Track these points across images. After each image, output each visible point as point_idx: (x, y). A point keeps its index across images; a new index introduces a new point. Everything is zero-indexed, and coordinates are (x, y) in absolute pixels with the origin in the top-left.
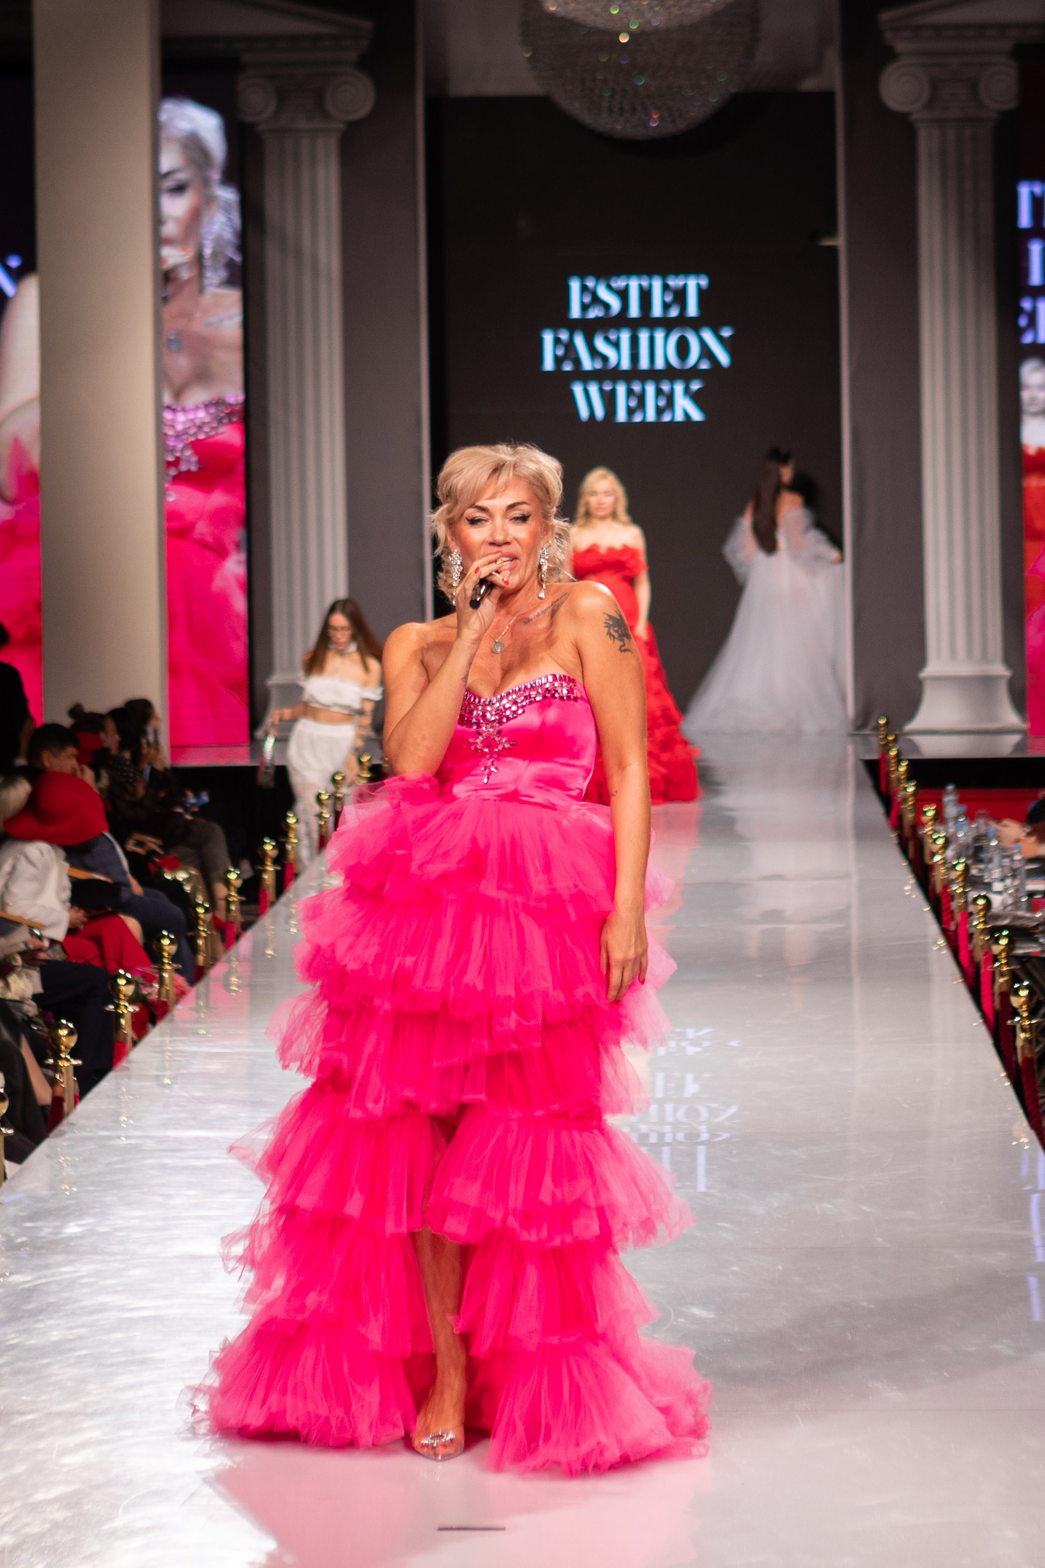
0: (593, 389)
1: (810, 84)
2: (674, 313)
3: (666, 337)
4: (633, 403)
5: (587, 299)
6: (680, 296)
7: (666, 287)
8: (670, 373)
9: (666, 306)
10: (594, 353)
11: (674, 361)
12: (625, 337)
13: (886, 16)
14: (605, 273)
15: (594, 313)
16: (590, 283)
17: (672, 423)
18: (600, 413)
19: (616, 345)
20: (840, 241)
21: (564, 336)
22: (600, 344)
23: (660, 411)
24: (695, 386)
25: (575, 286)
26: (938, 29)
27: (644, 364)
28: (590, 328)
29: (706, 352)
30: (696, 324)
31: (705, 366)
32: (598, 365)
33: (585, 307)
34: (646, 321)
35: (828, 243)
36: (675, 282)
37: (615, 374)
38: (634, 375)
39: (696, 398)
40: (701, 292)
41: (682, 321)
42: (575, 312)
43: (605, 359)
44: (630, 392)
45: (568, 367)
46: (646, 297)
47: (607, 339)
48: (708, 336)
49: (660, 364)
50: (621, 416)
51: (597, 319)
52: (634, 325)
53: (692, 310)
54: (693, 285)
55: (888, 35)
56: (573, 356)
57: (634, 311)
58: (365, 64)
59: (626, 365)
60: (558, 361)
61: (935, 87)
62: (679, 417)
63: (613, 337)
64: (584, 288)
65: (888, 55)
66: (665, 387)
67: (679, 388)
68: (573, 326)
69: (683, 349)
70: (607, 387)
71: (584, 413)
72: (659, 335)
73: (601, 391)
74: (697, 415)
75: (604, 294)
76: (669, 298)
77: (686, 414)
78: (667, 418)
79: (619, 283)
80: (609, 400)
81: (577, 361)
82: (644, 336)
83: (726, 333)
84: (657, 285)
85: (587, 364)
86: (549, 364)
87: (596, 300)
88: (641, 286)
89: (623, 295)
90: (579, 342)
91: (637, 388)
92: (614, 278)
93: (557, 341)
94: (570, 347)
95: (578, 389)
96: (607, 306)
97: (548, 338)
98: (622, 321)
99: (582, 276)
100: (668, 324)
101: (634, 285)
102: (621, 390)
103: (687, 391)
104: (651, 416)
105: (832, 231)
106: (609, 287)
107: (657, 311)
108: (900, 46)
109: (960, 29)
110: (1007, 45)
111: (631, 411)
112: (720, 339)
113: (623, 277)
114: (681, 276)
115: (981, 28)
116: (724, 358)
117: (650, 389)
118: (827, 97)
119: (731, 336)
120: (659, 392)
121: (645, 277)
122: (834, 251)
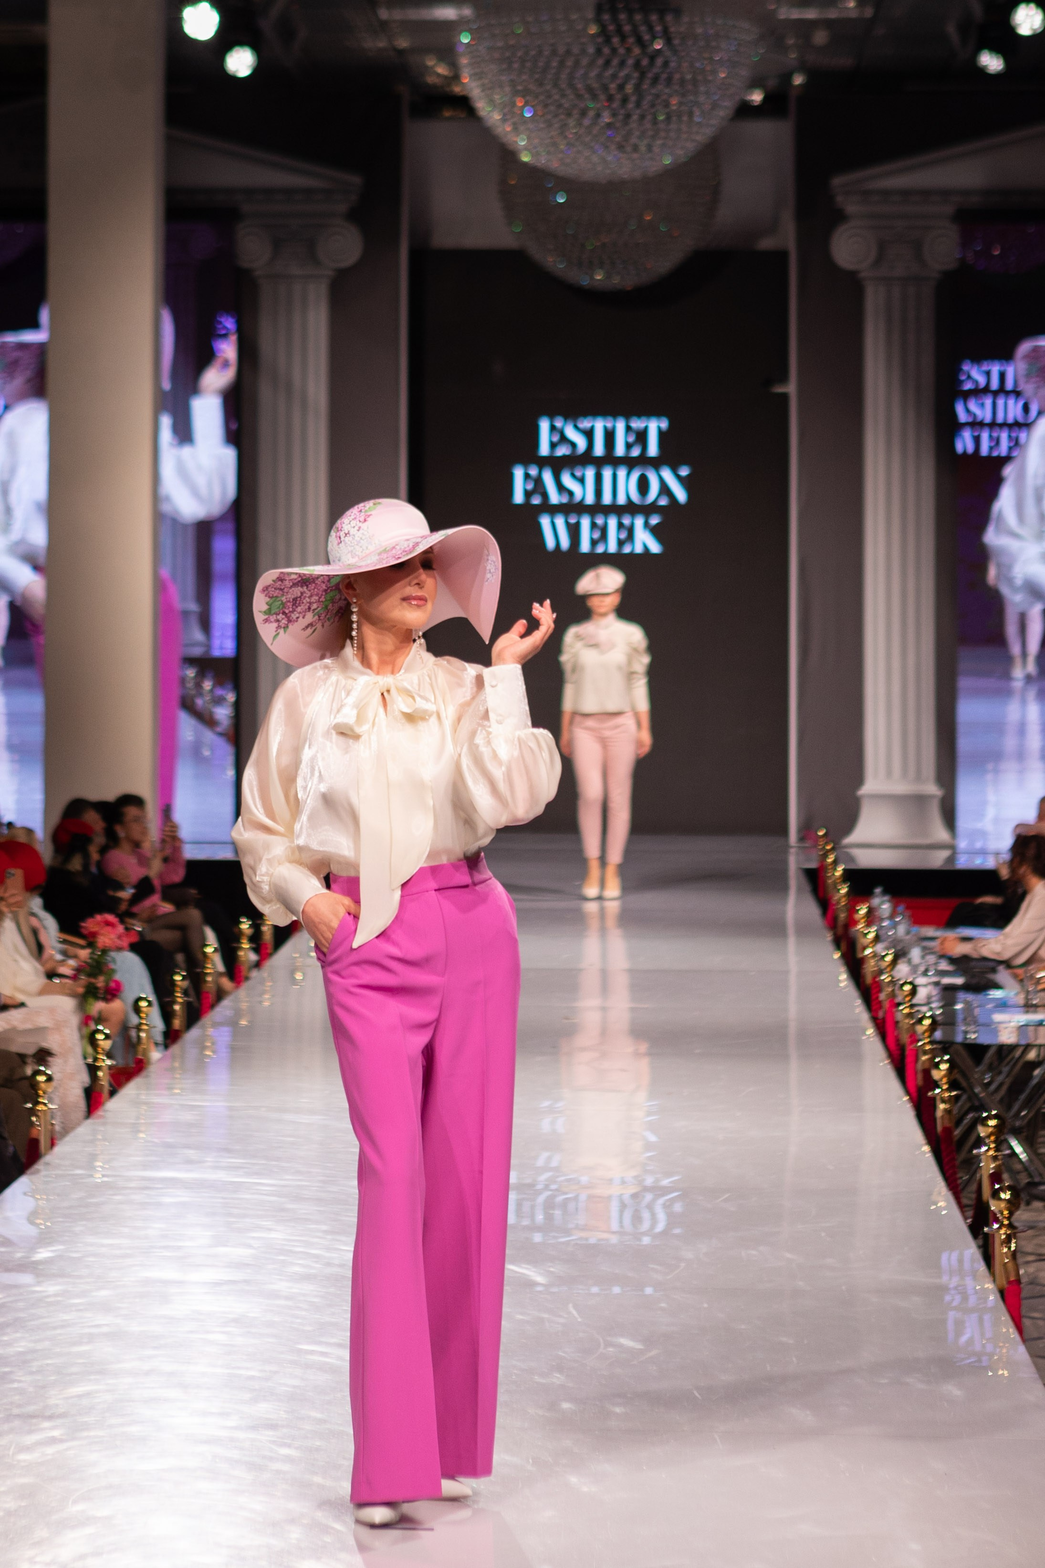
0: (560, 521)
1: (766, 244)
2: (636, 452)
3: (628, 474)
4: (597, 535)
5: (556, 439)
6: (642, 437)
7: (628, 429)
8: (631, 508)
9: (629, 446)
10: (561, 488)
11: (635, 497)
12: (590, 473)
13: (837, 181)
14: (572, 413)
15: (562, 451)
16: (559, 423)
17: (632, 555)
18: (565, 543)
19: (582, 480)
20: (791, 388)
21: (533, 471)
22: (567, 480)
23: (621, 543)
24: (655, 520)
25: (544, 426)
26: (886, 194)
27: (607, 499)
28: (557, 465)
29: (665, 489)
30: (655, 464)
31: (663, 502)
32: (565, 500)
33: (553, 446)
34: (610, 459)
35: (779, 389)
36: (637, 424)
37: (580, 508)
38: (598, 509)
39: (655, 531)
40: (662, 435)
41: (643, 460)
42: (544, 449)
43: (571, 494)
44: (594, 525)
45: (536, 501)
46: (610, 436)
47: (573, 475)
48: (667, 474)
49: (621, 500)
50: (585, 546)
51: (564, 457)
52: (599, 463)
53: (653, 450)
54: (654, 427)
55: (839, 199)
56: (542, 491)
57: (599, 450)
58: (356, 216)
59: (590, 500)
60: (528, 494)
61: (882, 247)
62: (639, 549)
63: (578, 474)
64: (553, 428)
65: (838, 217)
66: (626, 521)
67: (639, 522)
68: (542, 462)
69: (643, 486)
70: (573, 521)
71: (550, 544)
72: (622, 473)
73: (568, 524)
74: (655, 548)
75: (571, 433)
76: (631, 439)
77: (646, 548)
78: (627, 550)
79: (585, 424)
80: (574, 531)
81: (545, 495)
82: (607, 473)
83: (684, 472)
84: (620, 426)
85: (555, 498)
86: (518, 497)
87: (564, 439)
88: (605, 428)
89: (589, 434)
90: (548, 477)
91: (600, 521)
92: (581, 419)
93: (527, 476)
94: (539, 482)
95: (545, 521)
96: (574, 445)
97: (518, 473)
98: (587, 458)
99: (552, 416)
100: (630, 463)
101: (599, 426)
102: (585, 523)
103: (646, 524)
104: (612, 547)
105: (783, 378)
106: (576, 427)
107: (620, 450)
108: (851, 208)
109: (906, 194)
110: (949, 209)
111: (594, 543)
112: (678, 477)
113: (590, 418)
114: (644, 418)
115: (925, 194)
116: (681, 495)
117: (612, 523)
118: (781, 256)
119: (689, 476)
120: (620, 526)
121: (610, 418)
122: (785, 397)
